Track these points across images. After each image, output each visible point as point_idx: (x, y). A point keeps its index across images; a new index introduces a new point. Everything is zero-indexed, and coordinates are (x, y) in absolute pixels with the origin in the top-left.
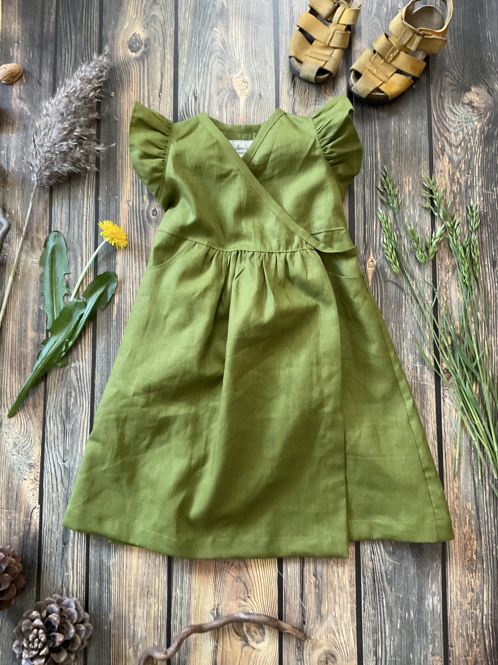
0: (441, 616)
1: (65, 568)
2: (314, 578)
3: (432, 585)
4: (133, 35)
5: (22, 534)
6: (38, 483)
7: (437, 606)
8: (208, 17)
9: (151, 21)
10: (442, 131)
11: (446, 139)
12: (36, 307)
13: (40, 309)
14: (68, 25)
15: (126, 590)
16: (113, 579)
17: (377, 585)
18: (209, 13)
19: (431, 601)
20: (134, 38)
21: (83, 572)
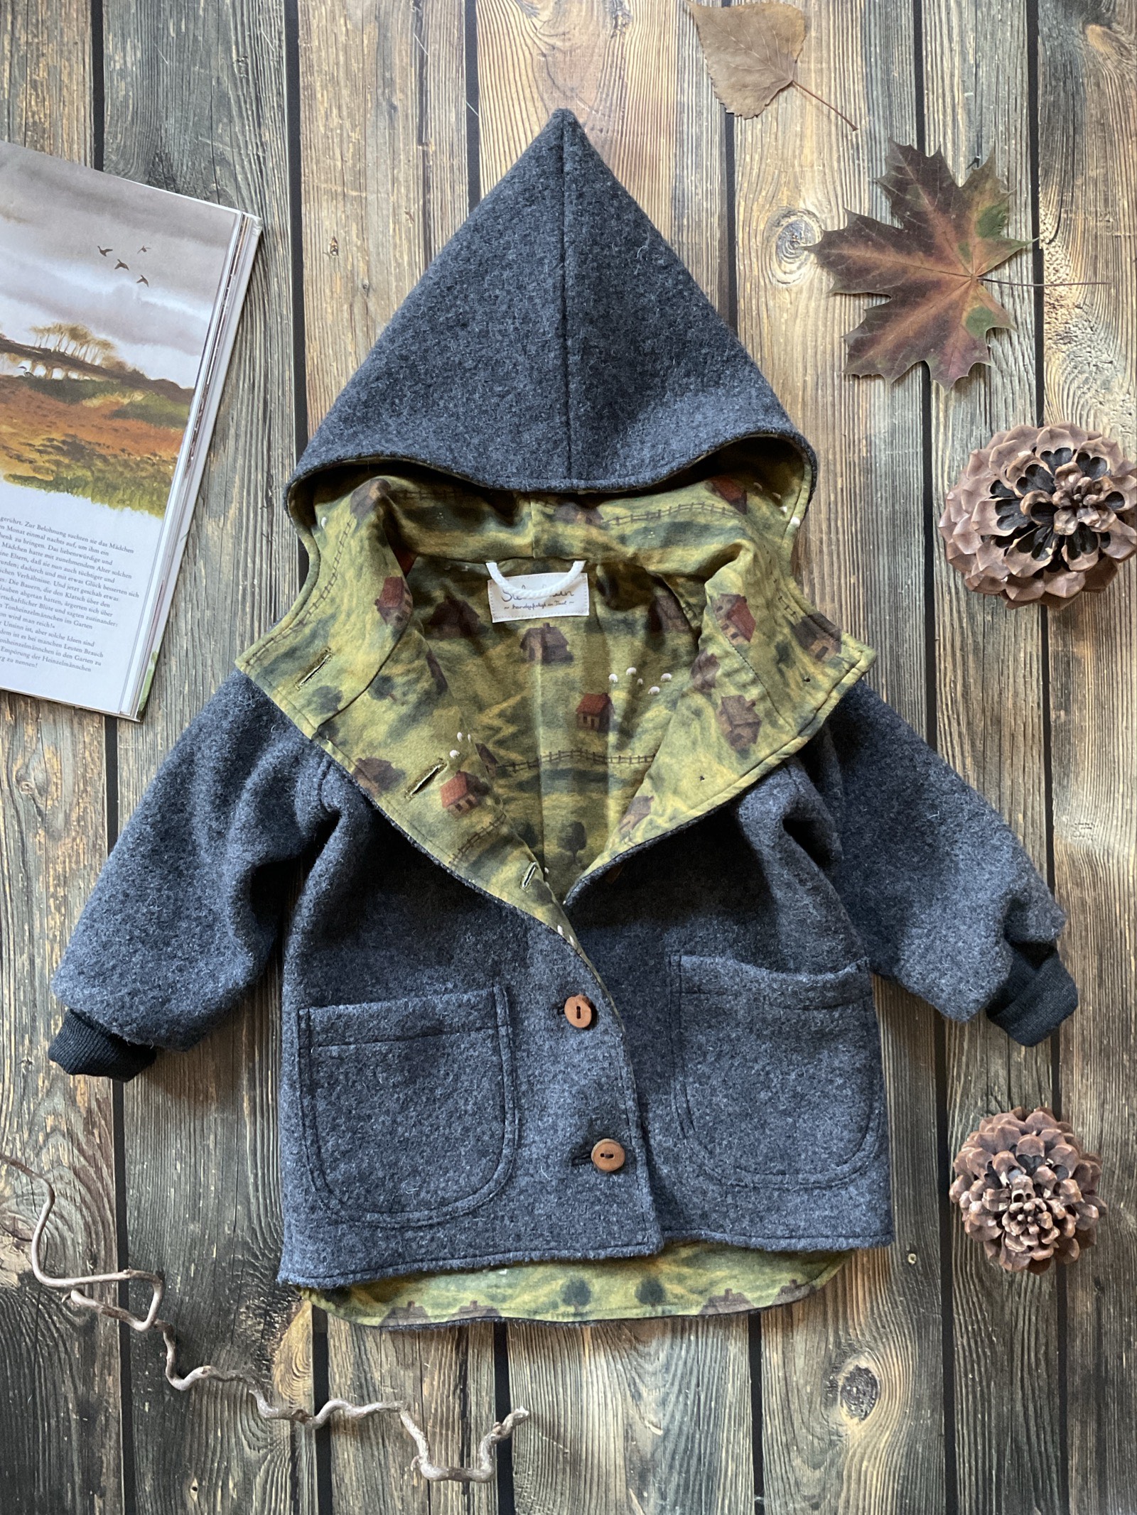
0: (105, 27)
1: (972, 107)
2: (396, 103)
3: (126, 97)
4: (866, 1415)
5: (1079, 182)
6: (1046, 299)
7: (115, 47)
8: (677, 1463)
9: (823, 1452)
10: (92, 1171)
11: (81, 1151)
12: (1076, 716)
13: (1067, 712)
14: (1034, 1438)
15: (829, 63)
16: (859, 87)
17: (252, 90)
18: (675, 1475)
19: (128, 59)
20: (864, 1407)
21: (929, 99)
